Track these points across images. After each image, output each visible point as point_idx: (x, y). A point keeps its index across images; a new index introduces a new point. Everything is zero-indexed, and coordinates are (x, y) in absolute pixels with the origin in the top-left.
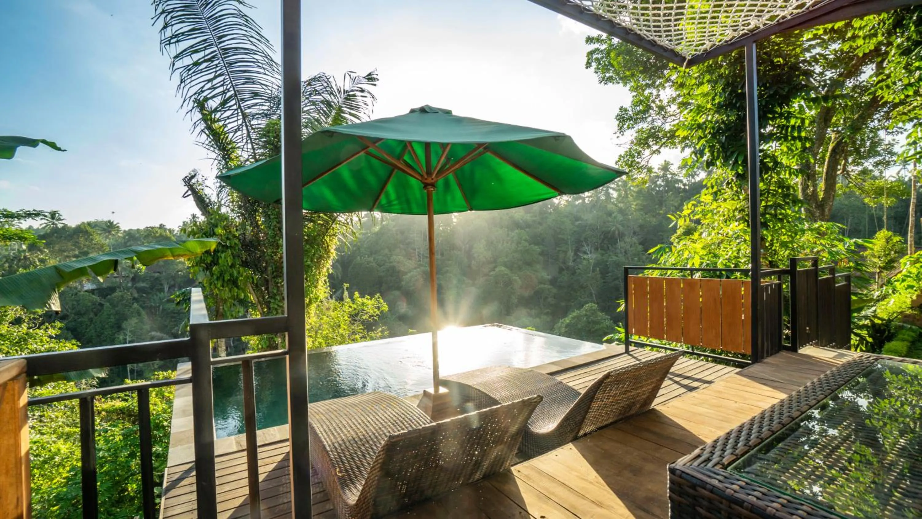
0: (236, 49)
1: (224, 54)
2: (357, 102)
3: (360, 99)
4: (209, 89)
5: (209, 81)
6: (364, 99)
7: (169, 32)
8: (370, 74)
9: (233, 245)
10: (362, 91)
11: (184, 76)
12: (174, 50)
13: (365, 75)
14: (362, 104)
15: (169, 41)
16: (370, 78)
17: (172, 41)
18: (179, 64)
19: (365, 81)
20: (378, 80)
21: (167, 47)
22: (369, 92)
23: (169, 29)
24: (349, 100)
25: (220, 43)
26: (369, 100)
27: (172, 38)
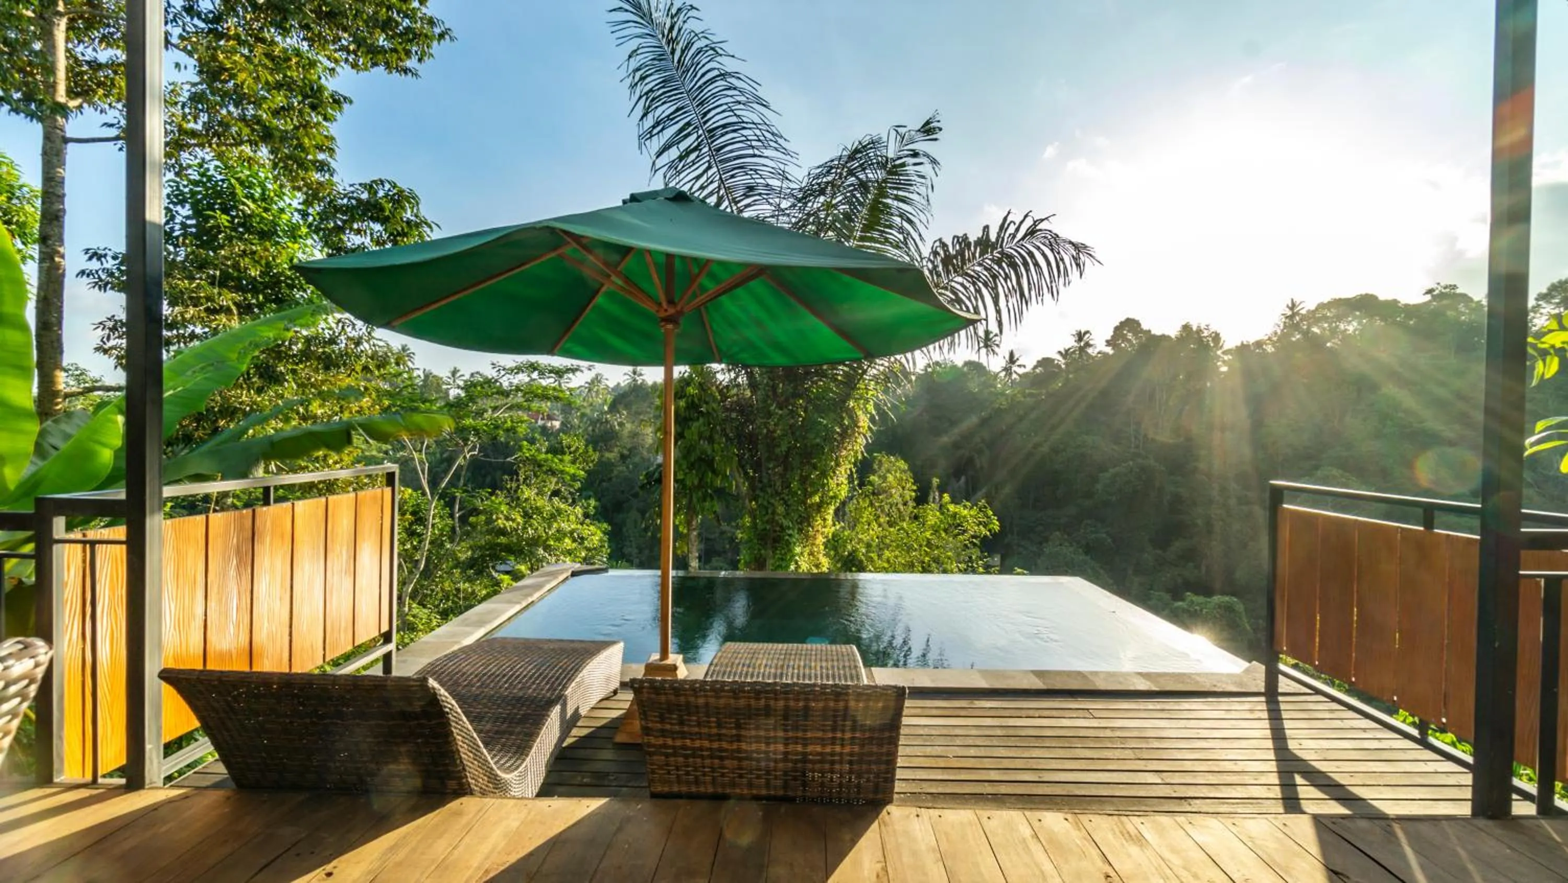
0: (724, 126)
1: (710, 138)
2: (907, 175)
3: (910, 169)
4: (698, 190)
5: (698, 178)
6: (917, 168)
7: (649, 122)
8: (928, 123)
9: (710, 410)
10: (915, 154)
11: (668, 176)
12: (656, 144)
13: (919, 126)
14: (916, 178)
15: (650, 132)
16: (929, 130)
17: (655, 131)
18: (660, 162)
19: (920, 136)
20: (940, 129)
21: (648, 143)
22: (927, 156)
23: (650, 116)
24: (896, 174)
25: (705, 123)
26: (926, 169)
27: (654, 127)
